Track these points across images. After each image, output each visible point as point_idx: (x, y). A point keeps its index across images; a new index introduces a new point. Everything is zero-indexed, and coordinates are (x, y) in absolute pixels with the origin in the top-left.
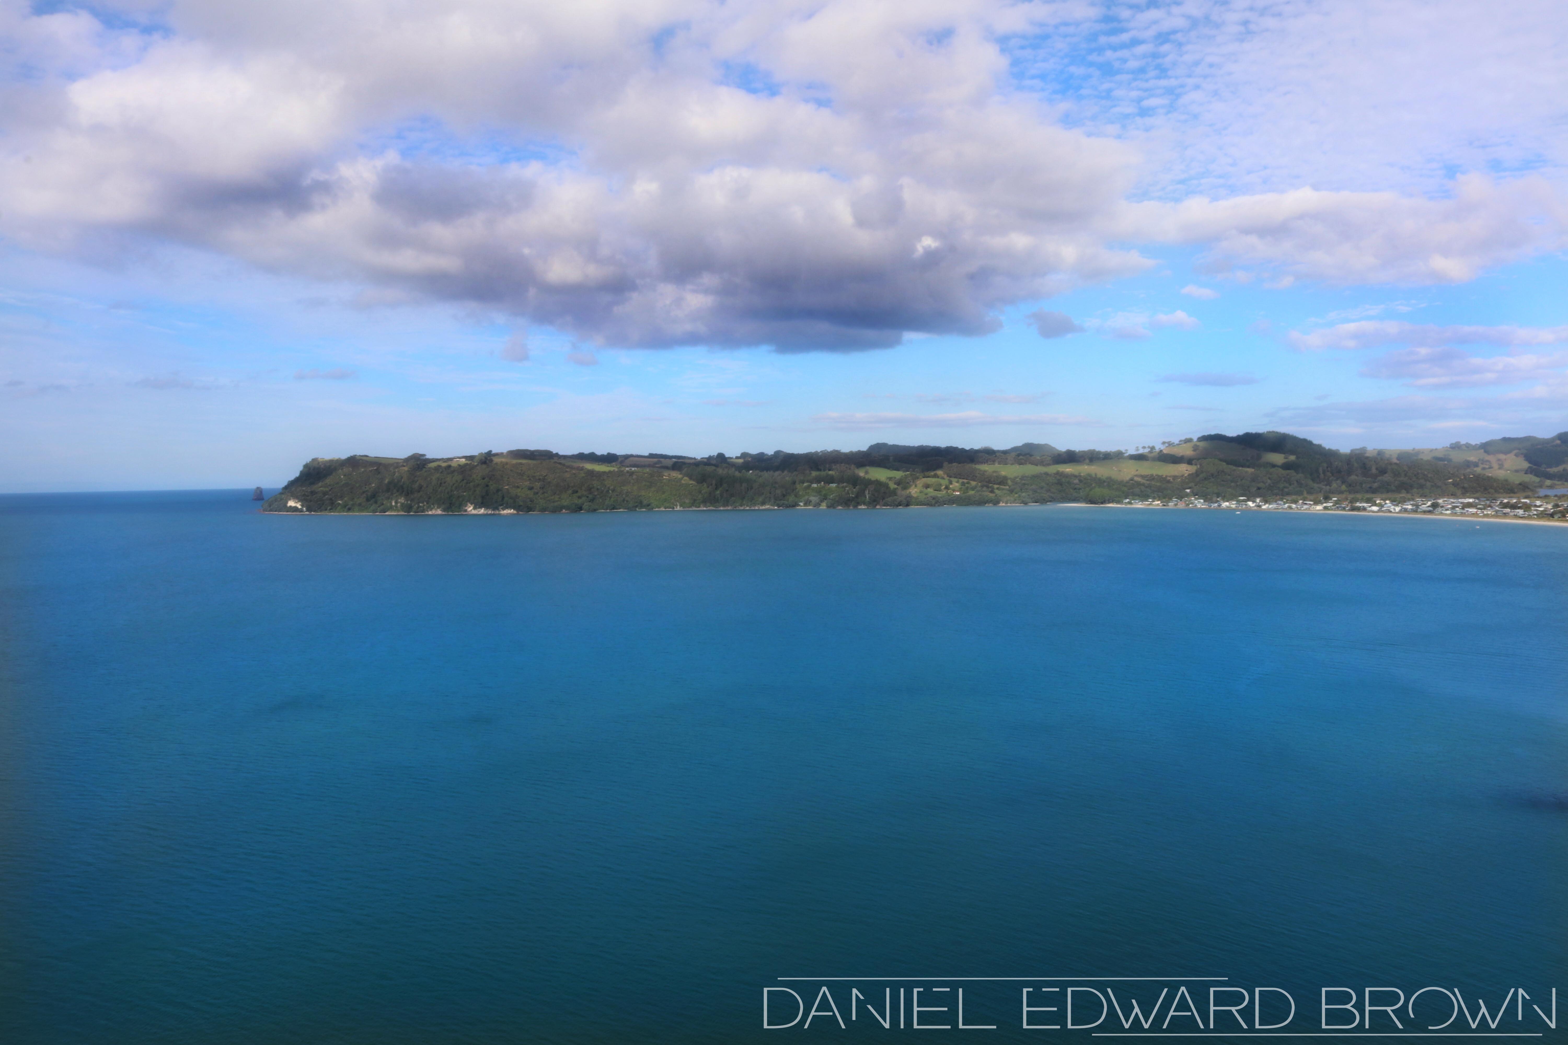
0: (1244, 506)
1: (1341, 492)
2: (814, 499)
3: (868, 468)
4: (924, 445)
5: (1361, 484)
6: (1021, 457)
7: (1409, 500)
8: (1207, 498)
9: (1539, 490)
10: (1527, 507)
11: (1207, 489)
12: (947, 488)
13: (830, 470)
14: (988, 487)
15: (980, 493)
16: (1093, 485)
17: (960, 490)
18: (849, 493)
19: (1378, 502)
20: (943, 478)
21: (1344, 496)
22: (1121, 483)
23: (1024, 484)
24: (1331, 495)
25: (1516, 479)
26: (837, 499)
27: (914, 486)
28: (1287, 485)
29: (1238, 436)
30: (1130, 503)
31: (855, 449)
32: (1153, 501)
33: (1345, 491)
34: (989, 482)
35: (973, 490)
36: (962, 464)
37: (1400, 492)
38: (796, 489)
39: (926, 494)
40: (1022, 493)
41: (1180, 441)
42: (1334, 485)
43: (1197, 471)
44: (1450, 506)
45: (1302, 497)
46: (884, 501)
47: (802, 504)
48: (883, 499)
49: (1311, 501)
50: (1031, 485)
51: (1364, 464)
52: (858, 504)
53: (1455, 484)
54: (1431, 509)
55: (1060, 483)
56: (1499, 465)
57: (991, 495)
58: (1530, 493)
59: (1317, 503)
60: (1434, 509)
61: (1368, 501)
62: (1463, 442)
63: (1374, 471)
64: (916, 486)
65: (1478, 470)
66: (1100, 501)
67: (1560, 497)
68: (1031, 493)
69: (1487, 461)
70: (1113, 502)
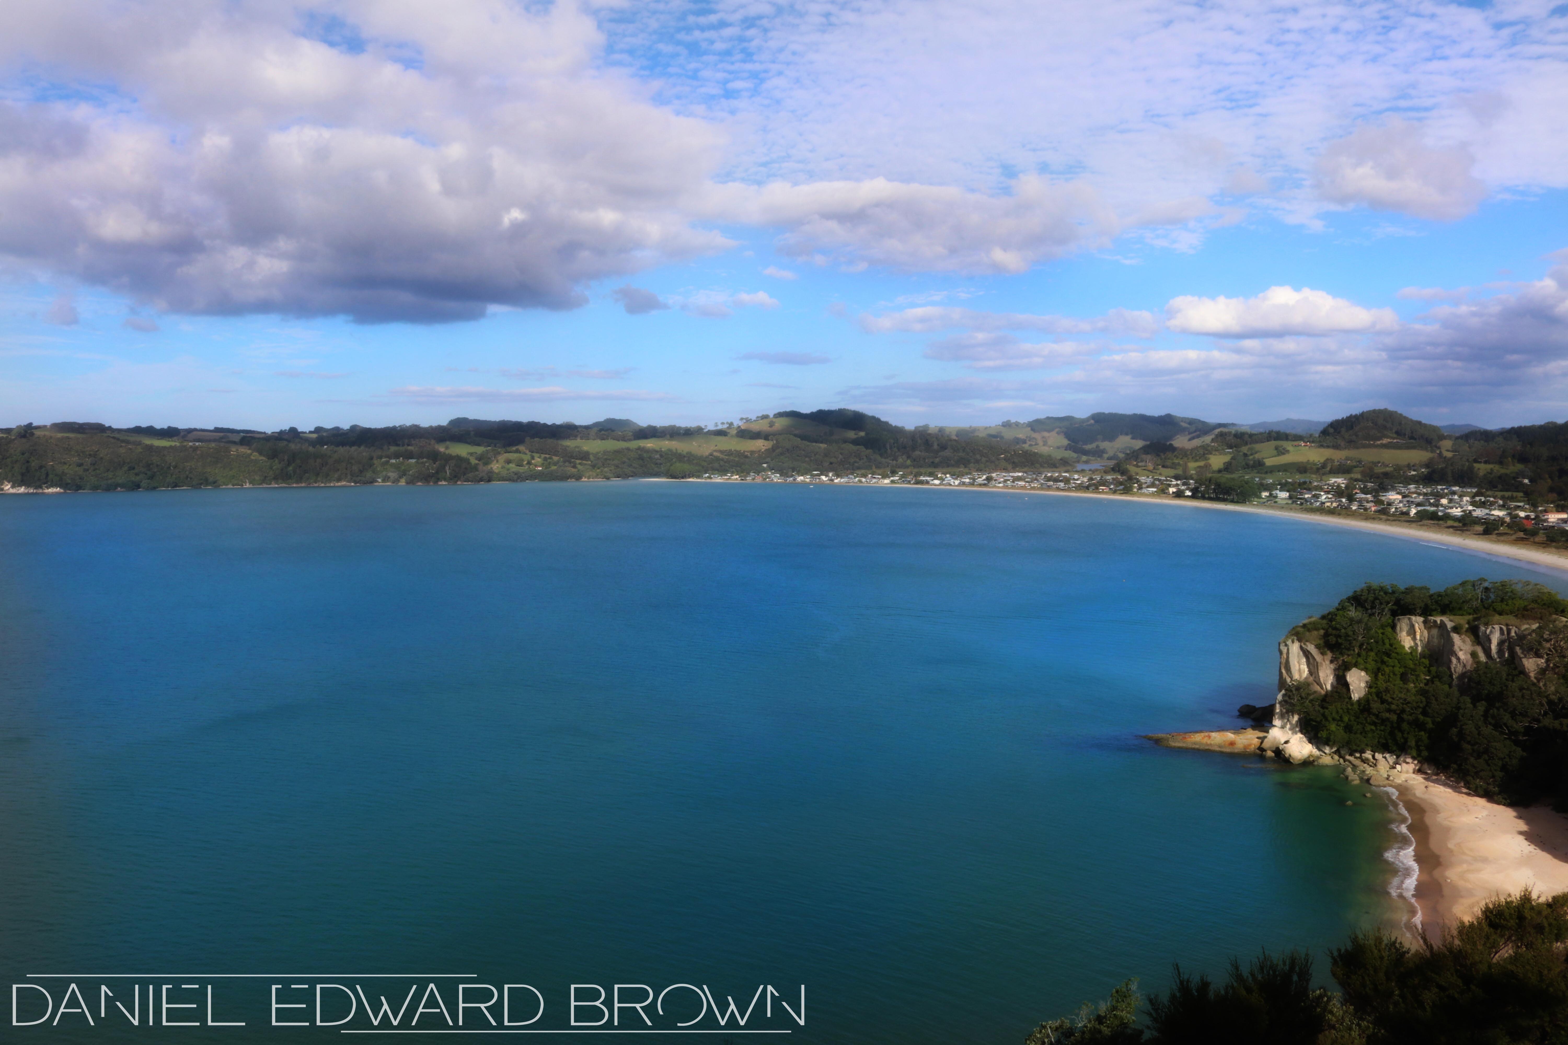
0: (818, 480)
1: (907, 467)
2: (393, 475)
3: (448, 443)
4: (506, 420)
5: (924, 459)
6: (603, 432)
7: (967, 474)
8: (783, 473)
9: (1077, 465)
10: (1067, 481)
11: (783, 463)
12: (529, 463)
13: (409, 445)
14: (570, 462)
15: (562, 468)
16: (674, 460)
17: (542, 465)
18: (428, 469)
19: (939, 476)
20: (526, 454)
21: (909, 470)
22: (701, 458)
23: (606, 459)
24: (897, 470)
25: (1059, 455)
26: (417, 475)
27: (495, 461)
28: (858, 460)
29: (812, 413)
30: (710, 478)
31: (435, 424)
32: (732, 476)
33: (910, 466)
34: (572, 457)
35: (555, 465)
36: (544, 439)
37: (958, 467)
38: (374, 464)
39: (508, 470)
40: (605, 467)
41: (758, 417)
42: (900, 460)
43: (773, 446)
44: (1002, 480)
45: (871, 471)
46: (465, 476)
47: (380, 480)
48: (465, 474)
49: (879, 475)
50: (613, 460)
51: (927, 440)
52: (438, 480)
53: (1005, 459)
54: (986, 482)
55: (641, 458)
56: (1044, 441)
57: (573, 470)
58: (1069, 468)
59: (885, 476)
60: (988, 482)
61: (931, 474)
62: (1013, 420)
63: (936, 447)
64: (497, 461)
65: (1026, 446)
66: (680, 476)
67: (1094, 471)
68: (613, 468)
69: (1034, 438)
70: (693, 476)
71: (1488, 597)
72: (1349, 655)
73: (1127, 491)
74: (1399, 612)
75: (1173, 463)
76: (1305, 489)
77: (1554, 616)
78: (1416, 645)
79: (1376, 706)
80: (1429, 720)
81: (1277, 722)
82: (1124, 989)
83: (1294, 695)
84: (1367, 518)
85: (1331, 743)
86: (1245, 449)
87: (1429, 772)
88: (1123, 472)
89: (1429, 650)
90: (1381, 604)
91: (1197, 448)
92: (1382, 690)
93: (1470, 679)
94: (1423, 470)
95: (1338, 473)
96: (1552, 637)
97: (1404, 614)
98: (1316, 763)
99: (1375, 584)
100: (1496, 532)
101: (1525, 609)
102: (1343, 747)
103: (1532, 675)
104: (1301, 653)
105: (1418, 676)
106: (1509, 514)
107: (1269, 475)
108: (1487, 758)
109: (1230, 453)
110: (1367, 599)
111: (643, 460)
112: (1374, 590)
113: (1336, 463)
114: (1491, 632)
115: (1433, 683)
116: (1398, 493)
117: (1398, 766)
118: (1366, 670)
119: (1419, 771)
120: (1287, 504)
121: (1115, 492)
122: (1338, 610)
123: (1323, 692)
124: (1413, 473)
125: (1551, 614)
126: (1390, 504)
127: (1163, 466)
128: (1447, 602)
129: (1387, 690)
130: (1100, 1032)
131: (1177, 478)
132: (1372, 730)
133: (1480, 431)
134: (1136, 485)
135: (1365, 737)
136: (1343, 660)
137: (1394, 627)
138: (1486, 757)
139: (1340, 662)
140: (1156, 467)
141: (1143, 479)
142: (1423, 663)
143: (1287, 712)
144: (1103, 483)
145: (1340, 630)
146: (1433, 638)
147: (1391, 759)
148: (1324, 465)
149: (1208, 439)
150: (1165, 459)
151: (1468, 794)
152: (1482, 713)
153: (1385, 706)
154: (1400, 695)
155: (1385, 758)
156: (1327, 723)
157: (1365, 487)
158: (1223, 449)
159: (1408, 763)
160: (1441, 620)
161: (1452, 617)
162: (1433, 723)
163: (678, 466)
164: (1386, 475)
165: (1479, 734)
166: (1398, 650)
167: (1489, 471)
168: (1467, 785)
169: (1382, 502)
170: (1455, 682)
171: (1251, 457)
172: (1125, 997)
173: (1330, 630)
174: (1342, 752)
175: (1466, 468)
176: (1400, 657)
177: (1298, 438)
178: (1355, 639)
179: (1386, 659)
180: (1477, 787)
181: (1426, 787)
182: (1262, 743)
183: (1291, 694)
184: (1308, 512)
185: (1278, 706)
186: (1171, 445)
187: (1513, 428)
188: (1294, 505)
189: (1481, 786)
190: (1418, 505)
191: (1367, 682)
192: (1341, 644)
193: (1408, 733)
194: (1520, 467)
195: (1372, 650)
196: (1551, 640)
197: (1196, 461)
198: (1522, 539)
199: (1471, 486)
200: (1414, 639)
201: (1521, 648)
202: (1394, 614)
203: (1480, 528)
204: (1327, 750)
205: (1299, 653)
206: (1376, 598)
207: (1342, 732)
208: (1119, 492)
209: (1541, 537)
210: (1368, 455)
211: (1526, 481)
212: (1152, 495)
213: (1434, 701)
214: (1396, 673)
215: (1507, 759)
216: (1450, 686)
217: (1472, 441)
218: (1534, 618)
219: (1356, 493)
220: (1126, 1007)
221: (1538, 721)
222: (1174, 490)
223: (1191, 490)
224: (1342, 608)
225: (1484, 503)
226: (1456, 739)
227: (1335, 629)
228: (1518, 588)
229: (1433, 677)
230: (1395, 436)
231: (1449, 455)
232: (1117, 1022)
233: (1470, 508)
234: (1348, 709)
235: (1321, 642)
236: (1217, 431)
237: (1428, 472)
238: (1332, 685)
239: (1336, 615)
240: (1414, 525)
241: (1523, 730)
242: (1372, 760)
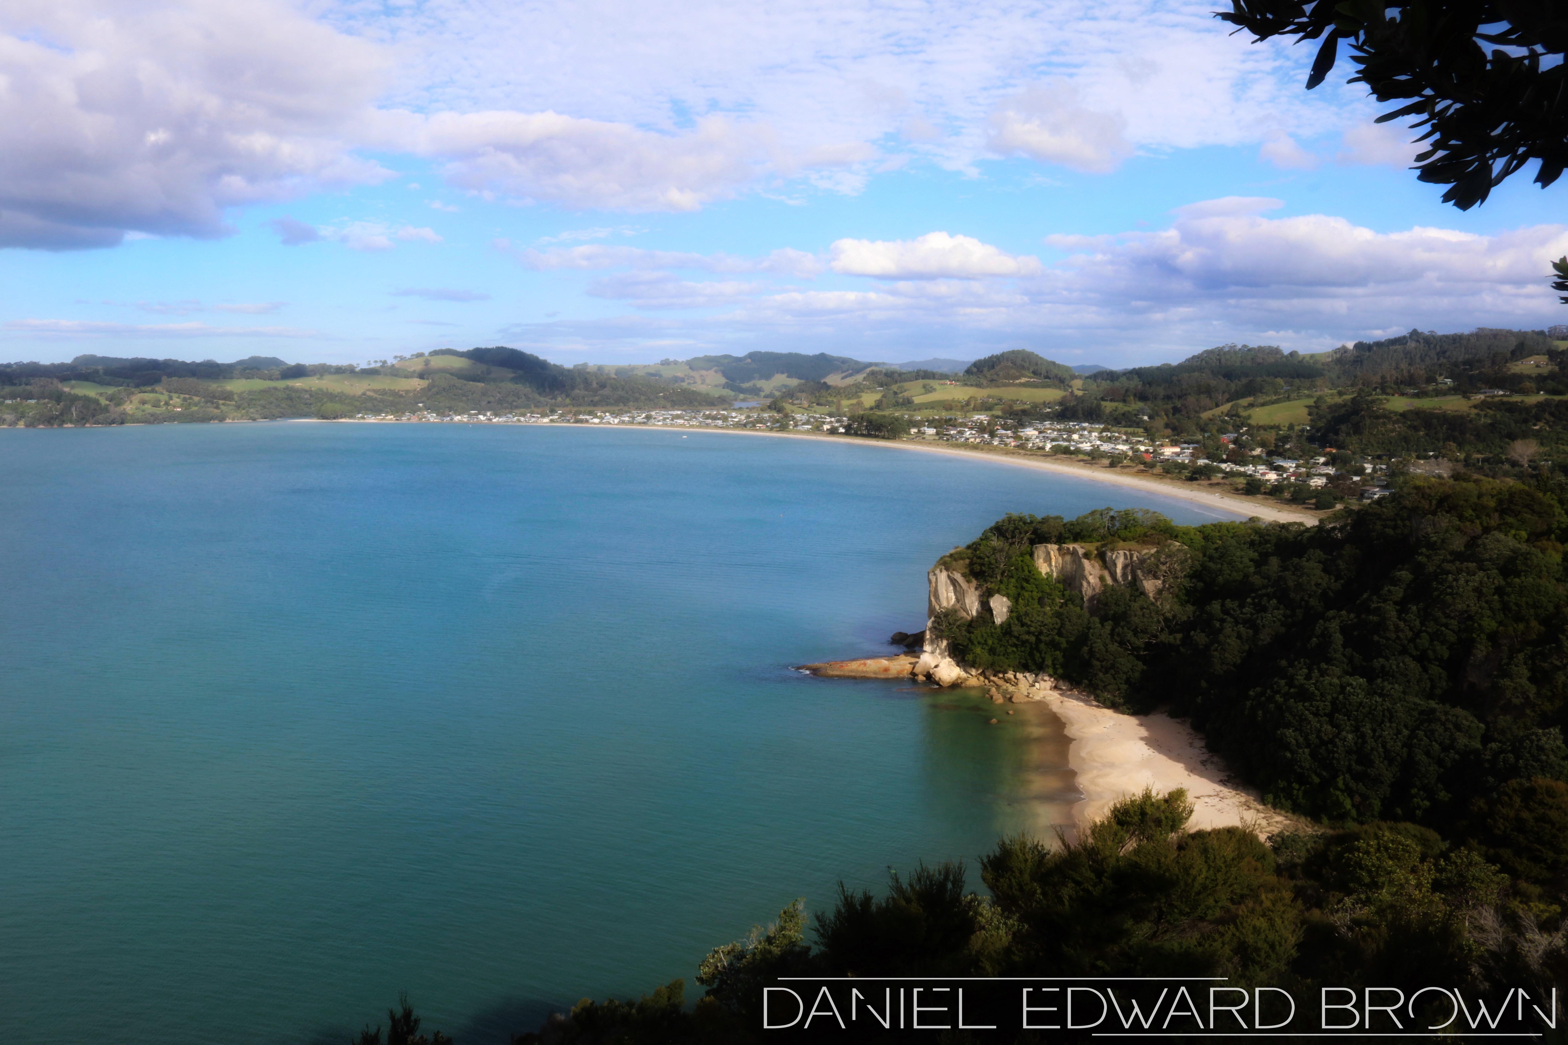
0: (476, 420)
1: (567, 406)
2: (9, 417)
3: (73, 382)
4: (139, 358)
5: (583, 397)
6: (248, 371)
7: (626, 412)
8: (440, 413)
9: (735, 403)
10: (725, 418)
11: (440, 403)
12: (167, 404)
13: (27, 384)
14: (213, 403)
15: (204, 409)
16: (325, 400)
17: (181, 406)
18: (51, 411)
19: (599, 414)
20: (163, 394)
21: (568, 409)
22: (353, 398)
23: (252, 399)
24: (557, 409)
25: (716, 393)
26: (38, 417)
27: (129, 402)
28: (516, 399)
29: (470, 351)
30: (363, 418)
31: (57, 361)
32: (386, 416)
33: (569, 404)
34: (214, 397)
35: (196, 406)
36: (183, 379)
37: (617, 405)
39: (143, 411)
40: (251, 408)
41: (412, 355)
42: (559, 399)
43: (429, 385)
44: (661, 418)
45: (529, 410)
46: (95, 418)
48: (94, 416)
49: (538, 414)
50: (260, 400)
51: (586, 378)
52: (64, 422)
53: (664, 397)
54: (645, 420)
55: (290, 398)
56: (702, 380)
57: (216, 411)
58: (727, 406)
59: (544, 415)
60: (648, 421)
61: (590, 413)
62: (671, 359)
63: (595, 385)
64: (131, 402)
65: (685, 385)
66: (332, 416)
67: (751, 409)
68: (259, 408)
69: (692, 377)
70: (345, 417)
71: (1114, 525)
72: (992, 582)
73: (783, 428)
74: (1036, 540)
75: (827, 401)
76: (951, 425)
77: (1169, 541)
78: (1052, 570)
79: (1016, 629)
80: (1063, 640)
81: (927, 648)
82: (791, 910)
83: (942, 621)
84: (1007, 453)
85: (976, 666)
86: (895, 387)
87: (1064, 688)
88: (779, 411)
89: (1063, 575)
90: (1020, 533)
91: (849, 386)
92: (1022, 614)
93: (1099, 601)
94: (1057, 408)
95: (981, 410)
96: (1168, 560)
97: (1040, 542)
98: (963, 685)
99: (1015, 514)
100: (1121, 465)
101: (1145, 535)
102: (988, 668)
103: (1151, 595)
104: (949, 581)
105: (1053, 600)
106: (1132, 448)
107: (917, 412)
108: (1114, 673)
109: (881, 391)
110: (1008, 529)
111: (291, 399)
112: (1014, 520)
113: (979, 401)
114: (1116, 557)
115: (1067, 606)
116: (1035, 429)
117: (1037, 684)
118: (1008, 596)
119: (1056, 688)
120: (934, 440)
121: (771, 429)
122: (982, 539)
123: (969, 618)
124: (1049, 410)
125: (1166, 540)
126: (1027, 440)
127: (818, 404)
128: (1078, 531)
129: (1026, 614)
130: (770, 952)
131: (831, 415)
132: (1013, 651)
133: (1106, 371)
134: (792, 422)
135: (1007, 659)
136: (987, 587)
137: (1031, 555)
138: (1112, 672)
139: (984, 589)
140: (811, 405)
141: (798, 416)
142: (1058, 587)
143: (937, 638)
144: (760, 421)
145: (984, 559)
146: (1067, 564)
147: (1031, 677)
148: (968, 404)
149: (860, 377)
150: (820, 397)
151: (1098, 707)
152: (1109, 632)
153: (1025, 628)
154: (1037, 618)
155: (1025, 677)
156: (973, 647)
157: (1006, 423)
158: (874, 388)
159: (1045, 681)
160: (1073, 547)
161: (1083, 544)
162: (1068, 642)
163: (330, 406)
164: (1024, 412)
165: (1107, 651)
166: (1035, 577)
167: (1114, 408)
168: (1097, 699)
169: (1020, 438)
170: (1086, 604)
171: (900, 395)
172: (793, 916)
173: (975, 559)
174: (987, 674)
175: (1094, 405)
176: (1037, 583)
177: (944, 377)
178: (997, 567)
179: (1025, 584)
180: (1105, 700)
181: (1062, 702)
182: (913, 668)
183: (940, 620)
184: (954, 447)
185: (928, 632)
186: (825, 383)
187: (1134, 369)
188: (941, 441)
189: (1109, 699)
190: (1053, 440)
191: (1008, 607)
192: (985, 572)
193: (1045, 653)
194: (1140, 405)
195: (1012, 577)
196: (1167, 562)
197: (849, 399)
198: (1142, 471)
199: (1099, 423)
200: (1050, 565)
201: (1143, 571)
202: (1032, 542)
203: (1106, 462)
204: (974, 672)
205: (946, 582)
206: (1016, 528)
207: (986, 654)
208: (775, 429)
209: (1158, 469)
210: (1008, 393)
211: (1146, 418)
212: (808, 432)
213: (1067, 623)
214: (1035, 597)
215: (1130, 673)
216: (1082, 608)
217: (1099, 381)
218: (1153, 543)
219: (998, 429)
220: (794, 926)
221: (1156, 637)
222: (829, 427)
223: (844, 427)
224: (985, 538)
225: (1110, 438)
226: (1087, 657)
227: (980, 558)
228: (1139, 516)
229: (1067, 600)
230: (1032, 375)
231: (1080, 393)
232: (786, 942)
233: (1098, 443)
234: (992, 633)
235: (967, 571)
236: (868, 370)
237: (1062, 410)
238: (977, 611)
239: (980, 545)
240: (1049, 459)
241: (1143, 646)
242: (1014, 679)
